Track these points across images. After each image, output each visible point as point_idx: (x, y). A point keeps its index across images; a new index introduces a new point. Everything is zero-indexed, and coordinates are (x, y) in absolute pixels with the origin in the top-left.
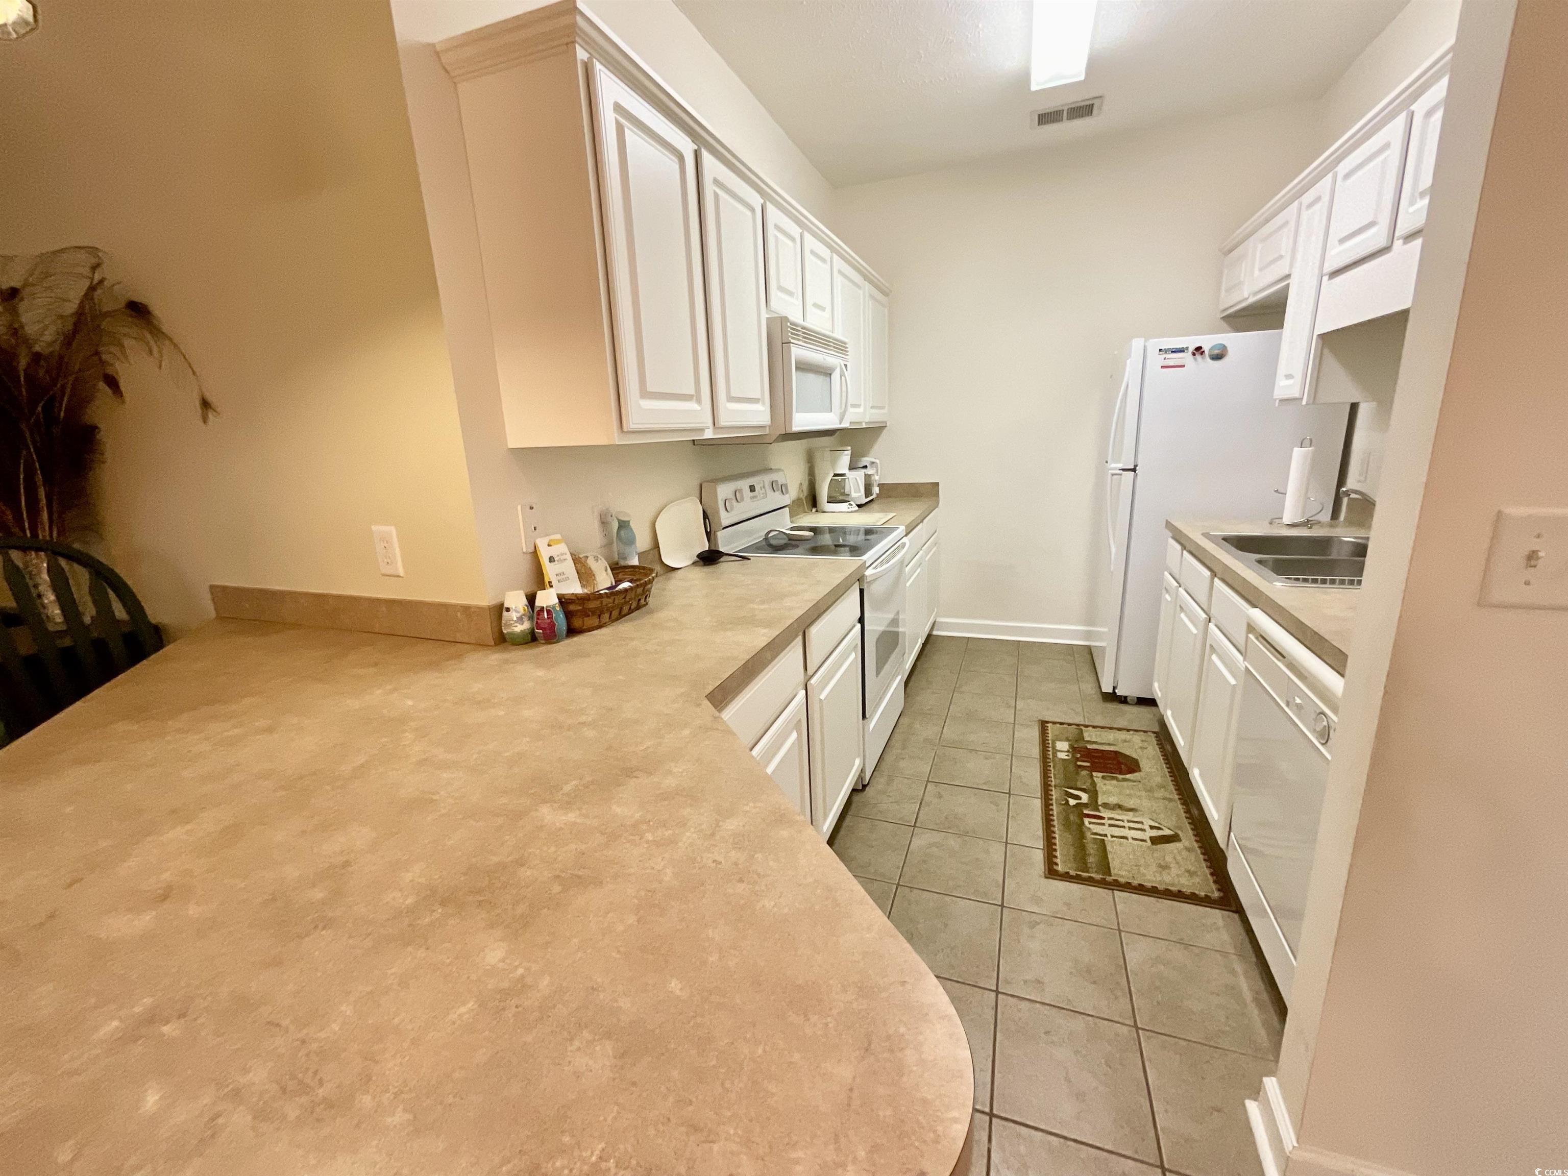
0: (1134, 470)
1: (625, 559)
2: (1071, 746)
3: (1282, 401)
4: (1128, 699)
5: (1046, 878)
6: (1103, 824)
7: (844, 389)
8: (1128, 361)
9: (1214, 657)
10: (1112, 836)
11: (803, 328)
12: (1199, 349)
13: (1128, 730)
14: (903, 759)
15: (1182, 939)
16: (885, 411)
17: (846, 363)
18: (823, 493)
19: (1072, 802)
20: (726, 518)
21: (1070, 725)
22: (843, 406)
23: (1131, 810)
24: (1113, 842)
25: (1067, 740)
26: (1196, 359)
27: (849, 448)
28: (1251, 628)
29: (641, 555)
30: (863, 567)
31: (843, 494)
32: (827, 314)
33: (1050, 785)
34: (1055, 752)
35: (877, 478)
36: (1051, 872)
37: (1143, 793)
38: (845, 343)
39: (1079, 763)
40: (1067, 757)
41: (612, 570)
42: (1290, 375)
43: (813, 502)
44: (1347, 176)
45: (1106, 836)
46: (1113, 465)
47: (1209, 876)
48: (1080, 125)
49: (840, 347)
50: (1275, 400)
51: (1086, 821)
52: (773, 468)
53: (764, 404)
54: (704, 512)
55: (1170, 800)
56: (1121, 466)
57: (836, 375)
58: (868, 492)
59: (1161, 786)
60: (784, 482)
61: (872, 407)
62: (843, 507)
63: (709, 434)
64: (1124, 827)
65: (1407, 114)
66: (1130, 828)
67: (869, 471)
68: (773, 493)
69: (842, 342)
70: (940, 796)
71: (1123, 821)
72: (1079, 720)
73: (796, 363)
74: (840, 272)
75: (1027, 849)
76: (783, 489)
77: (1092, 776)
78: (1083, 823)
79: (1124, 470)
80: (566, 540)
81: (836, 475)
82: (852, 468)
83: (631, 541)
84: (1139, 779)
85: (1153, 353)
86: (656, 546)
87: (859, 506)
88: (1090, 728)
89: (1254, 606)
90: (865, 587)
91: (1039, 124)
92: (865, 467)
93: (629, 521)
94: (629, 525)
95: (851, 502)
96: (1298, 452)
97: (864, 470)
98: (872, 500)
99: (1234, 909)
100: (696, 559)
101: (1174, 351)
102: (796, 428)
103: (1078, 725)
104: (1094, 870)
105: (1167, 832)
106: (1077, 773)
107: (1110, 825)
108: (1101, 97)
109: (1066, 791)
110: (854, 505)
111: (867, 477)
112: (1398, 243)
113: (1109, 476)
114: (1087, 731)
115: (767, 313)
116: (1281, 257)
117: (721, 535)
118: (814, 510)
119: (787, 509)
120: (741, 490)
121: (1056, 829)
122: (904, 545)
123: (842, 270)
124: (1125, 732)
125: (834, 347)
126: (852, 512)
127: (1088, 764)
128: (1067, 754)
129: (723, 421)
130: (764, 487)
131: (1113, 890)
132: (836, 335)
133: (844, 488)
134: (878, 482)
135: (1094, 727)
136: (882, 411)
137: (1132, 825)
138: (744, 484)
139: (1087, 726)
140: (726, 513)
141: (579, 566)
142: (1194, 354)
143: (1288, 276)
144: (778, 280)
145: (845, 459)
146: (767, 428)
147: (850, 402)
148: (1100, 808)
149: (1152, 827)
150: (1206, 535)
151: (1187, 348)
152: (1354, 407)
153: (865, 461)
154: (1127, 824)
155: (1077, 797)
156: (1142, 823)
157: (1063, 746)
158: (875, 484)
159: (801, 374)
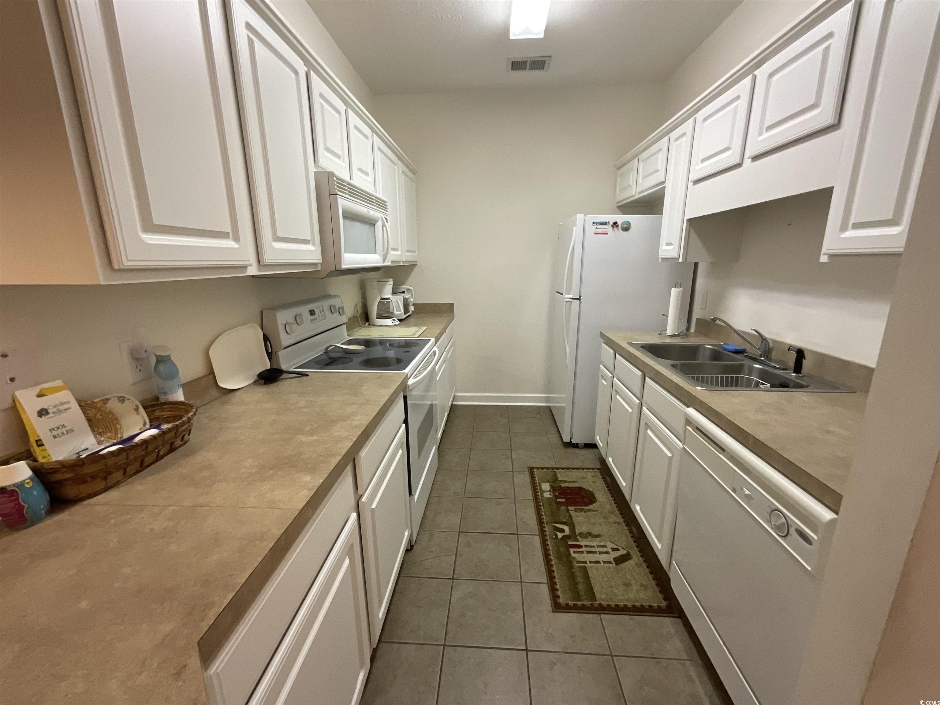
0: (579, 299)
1: (165, 393)
2: (551, 486)
3: (663, 259)
4: (579, 446)
5: (554, 612)
6: (582, 552)
7: (385, 236)
8: (574, 228)
9: (649, 432)
10: (591, 562)
11: (349, 184)
12: (615, 223)
13: (583, 469)
14: (440, 513)
15: (653, 654)
16: (416, 254)
17: (386, 217)
18: (374, 311)
19: (560, 535)
20: (285, 340)
21: (547, 468)
22: (386, 250)
23: (598, 536)
24: (592, 567)
25: (548, 482)
26: (613, 230)
27: (392, 280)
28: (689, 421)
29: (187, 387)
30: (407, 378)
31: (388, 312)
32: (370, 179)
33: (543, 523)
34: (542, 492)
35: (412, 300)
36: (557, 607)
37: (602, 520)
38: (386, 202)
39: (558, 500)
40: (550, 496)
41: (145, 408)
42: (671, 243)
43: (366, 318)
44: (705, 120)
45: (585, 562)
46: (567, 296)
47: (656, 587)
48: (537, 74)
49: (381, 205)
50: (659, 258)
51: (572, 550)
52: (332, 294)
53: (314, 244)
54: (264, 335)
55: (619, 523)
56: (571, 296)
57: (379, 225)
58: (406, 310)
59: (611, 513)
60: (341, 305)
61: (407, 251)
62: (389, 322)
63: (253, 271)
64: (595, 552)
65: (753, 76)
66: (601, 553)
67: (407, 296)
68: (330, 314)
69: (383, 201)
70: (469, 546)
71: (593, 547)
72: (553, 464)
73: (344, 211)
74: (379, 149)
75: (535, 585)
76: (341, 311)
77: (568, 510)
78: (570, 554)
79: (573, 299)
80: (68, 386)
81: (382, 299)
82: (394, 293)
83: (173, 374)
84: (596, 508)
85: (589, 224)
86: (212, 372)
87: (400, 320)
88: (560, 470)
89: (688, 406)
90: (408, 394)
91: (512, 69)
92: (404, 292)
93: (169, 356)
94: (170, 359)
95: (395, 318)
96: (674, 292)
97: (402, 295)
98: (409, 315)
99: (676, 615)
100: (255, 378)
101: (602, 224)
102: (344, 266)
103: (553, 468)
104: (585, 597)
105: (622, 552)
106: (559, 509)
107: (588, 552)
108: (550, 56)
109: (554, 526)
110: (397, 320)
111: (405, 300)
112: (747, 162)
113: (564, 303)
114: (559, 472)
115: (315, 168)
116: (657, 171)
117: (282, 354)
118: (367, 324)
119: (345, 326)
120: (301, 315)
121: (553, 563)
122: (435, 353)
123: (381, 147)
124: (581, 471)
125: (377, 204)
126: (395, 325)
127: (564, 500)
128: (549, 493)
129: (268, 258)
130: (323, 310)
131: (599, 614)
132: (377, 195)
133: (389, 308)
134: (413, 303)
135: (563, 469)
136: (414, 254)
137: (601, 549)
138: (304, 310)
139: (558, 469)
140: (286, 334)
141: (91, 413)
142: (613, 227)
143: (663, 182)
144: (325, 143)
145: (389, 287)
146: (319, 265)
147: (391, 246)
148: (578, 537)
149: (613, 549)
150: (630, 344)
151: (609, 222)
152: (696, 264)
153: (404, 288)
154: (597, 550)
155: (562, 531)
156: (605, 546)
157: (546, 487)
158: (411, 304)
159: (348, 222)
